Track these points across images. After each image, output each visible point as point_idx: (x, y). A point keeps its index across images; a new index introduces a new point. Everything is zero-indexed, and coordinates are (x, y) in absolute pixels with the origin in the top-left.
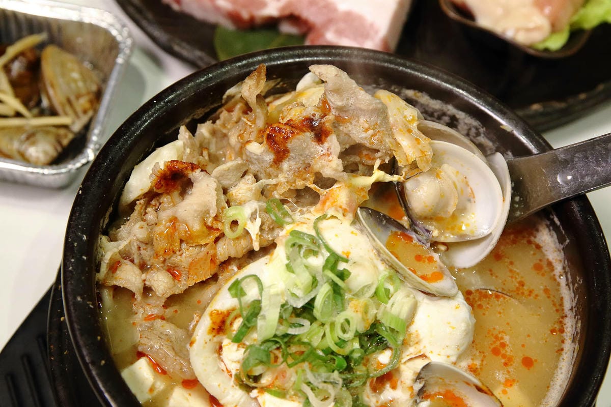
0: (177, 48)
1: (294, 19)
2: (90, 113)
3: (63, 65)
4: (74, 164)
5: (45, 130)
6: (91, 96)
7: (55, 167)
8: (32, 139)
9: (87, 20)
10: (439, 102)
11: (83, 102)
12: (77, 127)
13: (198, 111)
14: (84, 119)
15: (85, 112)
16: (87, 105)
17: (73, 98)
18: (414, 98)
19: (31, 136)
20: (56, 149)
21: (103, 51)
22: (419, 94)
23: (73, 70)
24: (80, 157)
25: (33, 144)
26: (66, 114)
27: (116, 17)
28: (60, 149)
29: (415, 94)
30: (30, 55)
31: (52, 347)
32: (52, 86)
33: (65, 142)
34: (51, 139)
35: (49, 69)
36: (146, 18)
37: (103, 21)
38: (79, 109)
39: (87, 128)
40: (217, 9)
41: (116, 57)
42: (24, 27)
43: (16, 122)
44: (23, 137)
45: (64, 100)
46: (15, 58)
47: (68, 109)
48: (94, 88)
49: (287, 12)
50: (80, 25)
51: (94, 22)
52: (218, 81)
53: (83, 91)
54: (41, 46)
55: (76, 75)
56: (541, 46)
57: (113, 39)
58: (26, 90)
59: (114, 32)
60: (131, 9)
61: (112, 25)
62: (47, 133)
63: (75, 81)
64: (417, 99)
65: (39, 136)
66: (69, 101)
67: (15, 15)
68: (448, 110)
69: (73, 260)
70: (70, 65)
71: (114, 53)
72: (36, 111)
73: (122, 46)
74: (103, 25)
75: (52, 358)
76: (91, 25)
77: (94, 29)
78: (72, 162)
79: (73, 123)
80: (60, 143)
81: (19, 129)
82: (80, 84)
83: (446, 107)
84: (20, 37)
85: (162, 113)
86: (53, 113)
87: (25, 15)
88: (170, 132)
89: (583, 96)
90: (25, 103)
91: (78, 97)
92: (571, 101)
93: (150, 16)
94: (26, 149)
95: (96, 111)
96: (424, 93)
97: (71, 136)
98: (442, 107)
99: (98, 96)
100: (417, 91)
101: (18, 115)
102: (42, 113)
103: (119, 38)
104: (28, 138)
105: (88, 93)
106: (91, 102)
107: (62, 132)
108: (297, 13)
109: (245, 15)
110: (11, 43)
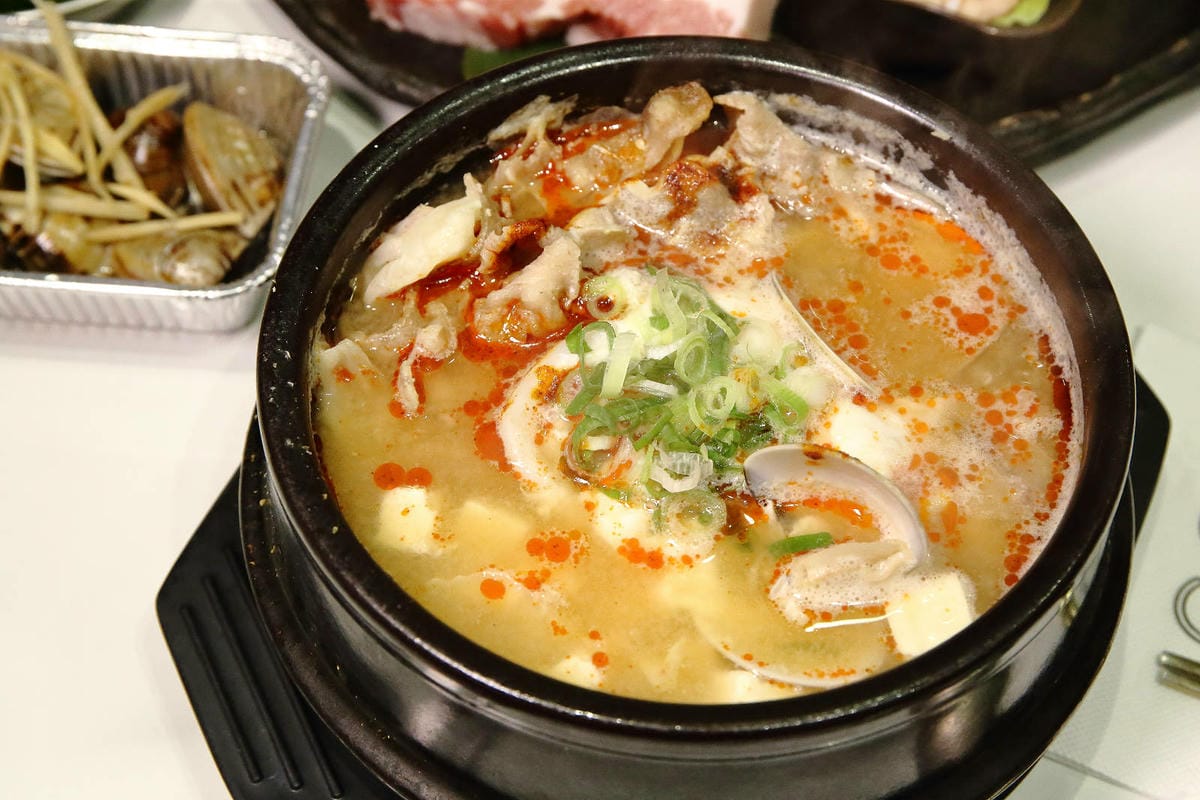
0: (401, 87)
1: (588, 18)
2: (271, 206)
3: (220, 131)
4: (255, 279)
5: (200, 234)
6: (271, 176)
7: (224, 286)
8: (181, 252)
9: (250, 56)
10: (831, 108)
11: (257, 188)
12: (250, 230)
13: (445, 158)
14: (261, 217)
15: (262, 204)
16: (265, 192)
17: (240, 181)
18: (790, 107)
19: (179, 247)
20: (221, 264)
21: (282, 105)
22: (798, 100)
23: (236, 138)
24: (262, 267)
25: (183, 258)
26: (233, 208)
27: (298, 45)
28: (227, 265)
29: (791, 100)
30: (165, 123)
31: (250, 546)
32: (207, 165)
33: (235, 252)
34: (213, 248)
35: (198, 136)
36: (347, 45)
37: (276, 55)
38: (252, 199)
39: (267, 228)
40: (463, 17)
41: (305, 108)
42: (151, 77)
43: (154, 227)
44: (167, 249)
45: (228, 186)
46: (140, 129)
47: (235, 199)
48: (273, 164)
49: (578, 9)
50: (241, 64)
51: (264, 58)
52: (473, 107)
53: (256, 170)
54: (180, 106)
55: (241, 145)
56: (1007, 21)
57: (297, 81)
58: (163, 179)
59: (297, 70)
60: (320, 33)
61: (291, 59)
62: (205, 240)
63: (242, 154)
64: (795, 109)
65: (192, 246)
66: (235, 187)
67: (134, 59)
68: (848, 120)
69: (273, 388)
70: (230, 130)
71: (300, 104)
72: (182, 210)
73: (312, 90)
74: (278, 60)
75: (253, 563)
76: (258, 63)
77: (264, 69)
78: (250, 276)
79: (245, 221)
80: (226, 254)
81: (159, 237)
82: (250, 158)
83: (843, 115)
84: (144, 95)
85: (389, 163)
86: (210, 207)
87: (151, 58)
88: (404, 194)
89: (1086, 97)
90: (165, 198)
91: (249, 178)
92: (1067, 107)
93: (353, 39)
94: (174, 267)
95: (278, 201)
96: (805, 96)
97: (242, 245)
98: (837, 116)
99: (280, 177)
100: (793, 95)
101: (154, 216)
102: (192, 211)
103: (306, 79)
104: (174, 250)
105: (265, 173)
106: (270, 186)
107: (228, 237)
108: (594, 9)
109: (510, 22)
110: (131, 104)
